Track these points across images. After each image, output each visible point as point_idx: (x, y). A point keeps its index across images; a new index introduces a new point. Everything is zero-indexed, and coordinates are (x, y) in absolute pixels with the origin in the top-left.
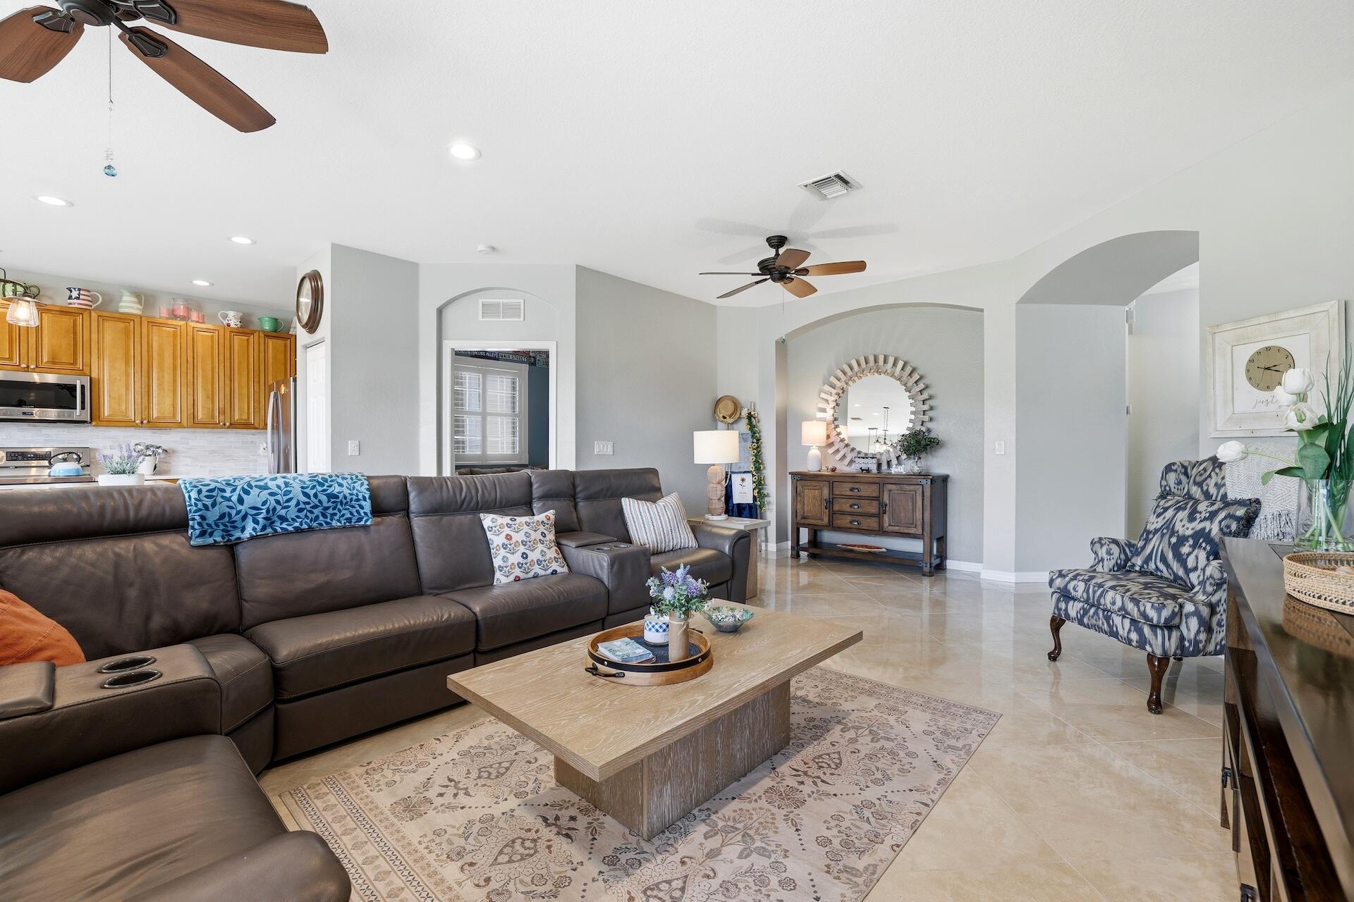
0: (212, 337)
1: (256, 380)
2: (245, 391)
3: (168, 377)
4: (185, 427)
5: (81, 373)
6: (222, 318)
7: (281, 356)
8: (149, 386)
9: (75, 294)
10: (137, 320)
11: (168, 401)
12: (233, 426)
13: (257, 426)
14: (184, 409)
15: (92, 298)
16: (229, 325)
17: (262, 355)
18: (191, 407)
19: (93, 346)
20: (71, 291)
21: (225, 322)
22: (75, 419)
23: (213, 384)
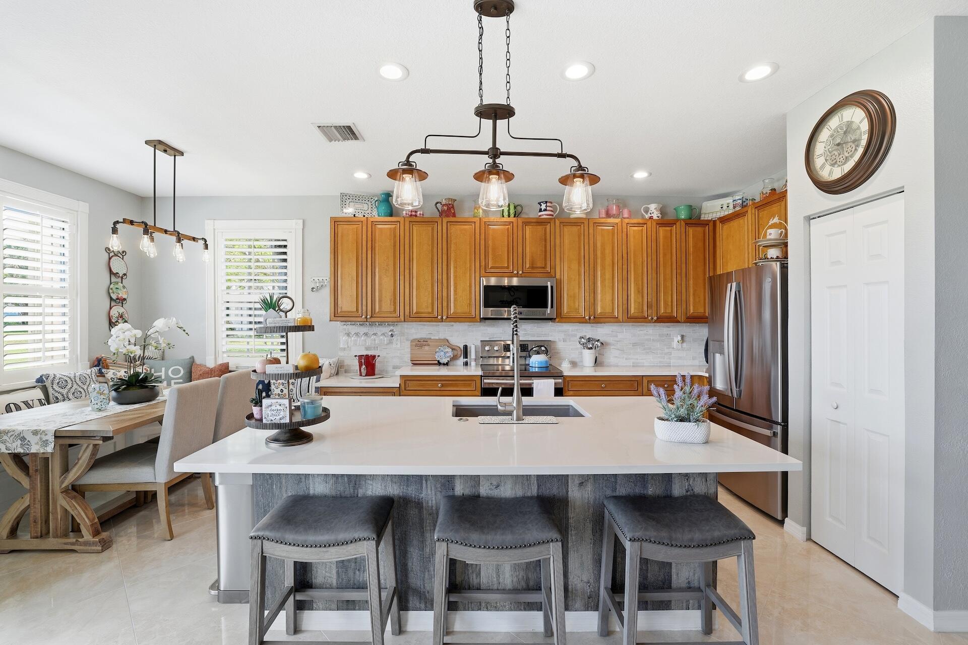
0: (642, 230)
1: (679, 271)
2: (669, 284)
3: (608, 275)
4: (621, 322)
5: (550, 275)
6: (644, 212)
7: (700, 244)
8: (594, 283)
9: (543, 206)
10: (586, 223)
11: (608, 297)
12: (661, 320)
13: (680, 320)
14: (620, 303)
15: (554, 209)
16: (651, 218)
17: (683, 244)
18: (625, 302)
19: (557, 249)
20: (541, 205)
21: (647, 216)
22: (546, 317)
23: (642, 279)
